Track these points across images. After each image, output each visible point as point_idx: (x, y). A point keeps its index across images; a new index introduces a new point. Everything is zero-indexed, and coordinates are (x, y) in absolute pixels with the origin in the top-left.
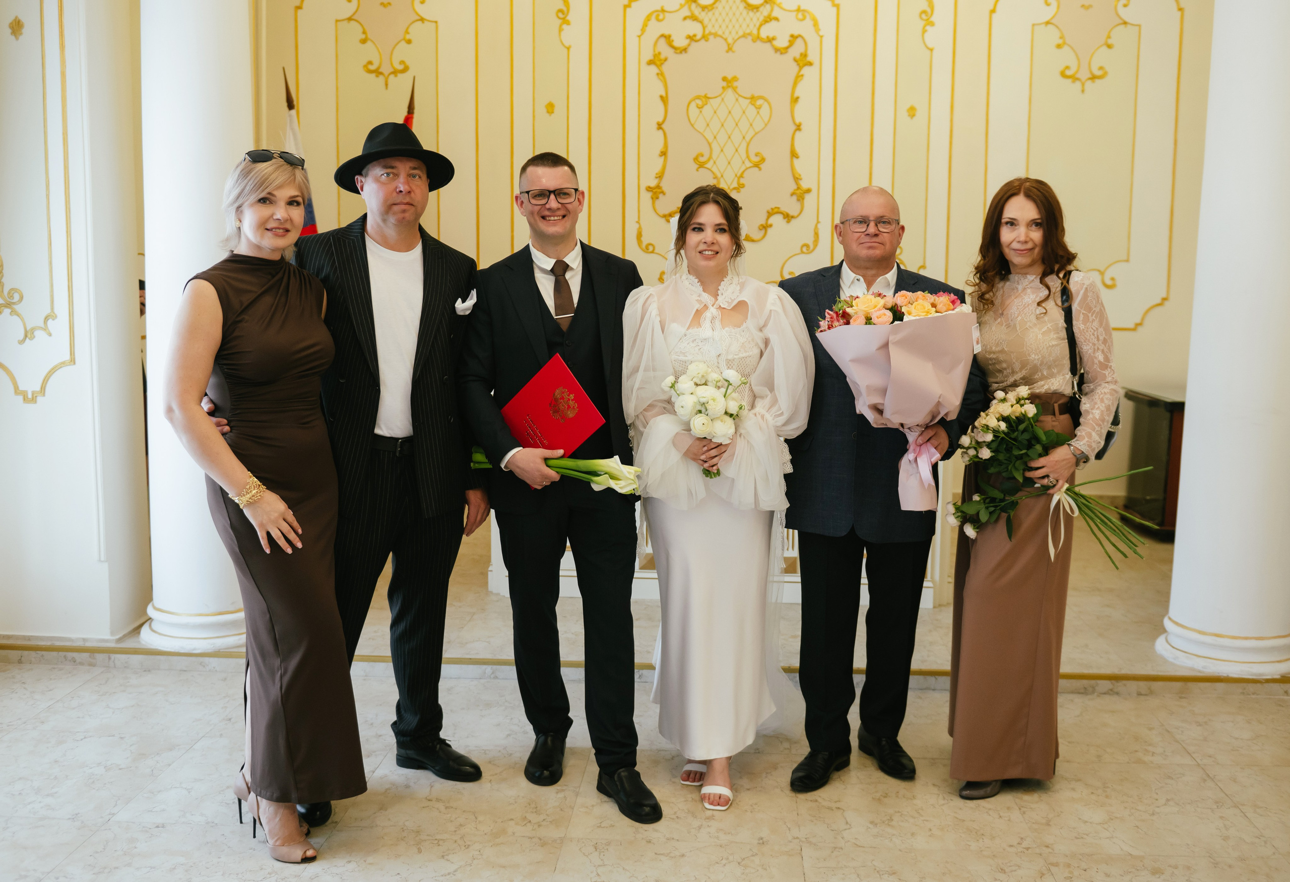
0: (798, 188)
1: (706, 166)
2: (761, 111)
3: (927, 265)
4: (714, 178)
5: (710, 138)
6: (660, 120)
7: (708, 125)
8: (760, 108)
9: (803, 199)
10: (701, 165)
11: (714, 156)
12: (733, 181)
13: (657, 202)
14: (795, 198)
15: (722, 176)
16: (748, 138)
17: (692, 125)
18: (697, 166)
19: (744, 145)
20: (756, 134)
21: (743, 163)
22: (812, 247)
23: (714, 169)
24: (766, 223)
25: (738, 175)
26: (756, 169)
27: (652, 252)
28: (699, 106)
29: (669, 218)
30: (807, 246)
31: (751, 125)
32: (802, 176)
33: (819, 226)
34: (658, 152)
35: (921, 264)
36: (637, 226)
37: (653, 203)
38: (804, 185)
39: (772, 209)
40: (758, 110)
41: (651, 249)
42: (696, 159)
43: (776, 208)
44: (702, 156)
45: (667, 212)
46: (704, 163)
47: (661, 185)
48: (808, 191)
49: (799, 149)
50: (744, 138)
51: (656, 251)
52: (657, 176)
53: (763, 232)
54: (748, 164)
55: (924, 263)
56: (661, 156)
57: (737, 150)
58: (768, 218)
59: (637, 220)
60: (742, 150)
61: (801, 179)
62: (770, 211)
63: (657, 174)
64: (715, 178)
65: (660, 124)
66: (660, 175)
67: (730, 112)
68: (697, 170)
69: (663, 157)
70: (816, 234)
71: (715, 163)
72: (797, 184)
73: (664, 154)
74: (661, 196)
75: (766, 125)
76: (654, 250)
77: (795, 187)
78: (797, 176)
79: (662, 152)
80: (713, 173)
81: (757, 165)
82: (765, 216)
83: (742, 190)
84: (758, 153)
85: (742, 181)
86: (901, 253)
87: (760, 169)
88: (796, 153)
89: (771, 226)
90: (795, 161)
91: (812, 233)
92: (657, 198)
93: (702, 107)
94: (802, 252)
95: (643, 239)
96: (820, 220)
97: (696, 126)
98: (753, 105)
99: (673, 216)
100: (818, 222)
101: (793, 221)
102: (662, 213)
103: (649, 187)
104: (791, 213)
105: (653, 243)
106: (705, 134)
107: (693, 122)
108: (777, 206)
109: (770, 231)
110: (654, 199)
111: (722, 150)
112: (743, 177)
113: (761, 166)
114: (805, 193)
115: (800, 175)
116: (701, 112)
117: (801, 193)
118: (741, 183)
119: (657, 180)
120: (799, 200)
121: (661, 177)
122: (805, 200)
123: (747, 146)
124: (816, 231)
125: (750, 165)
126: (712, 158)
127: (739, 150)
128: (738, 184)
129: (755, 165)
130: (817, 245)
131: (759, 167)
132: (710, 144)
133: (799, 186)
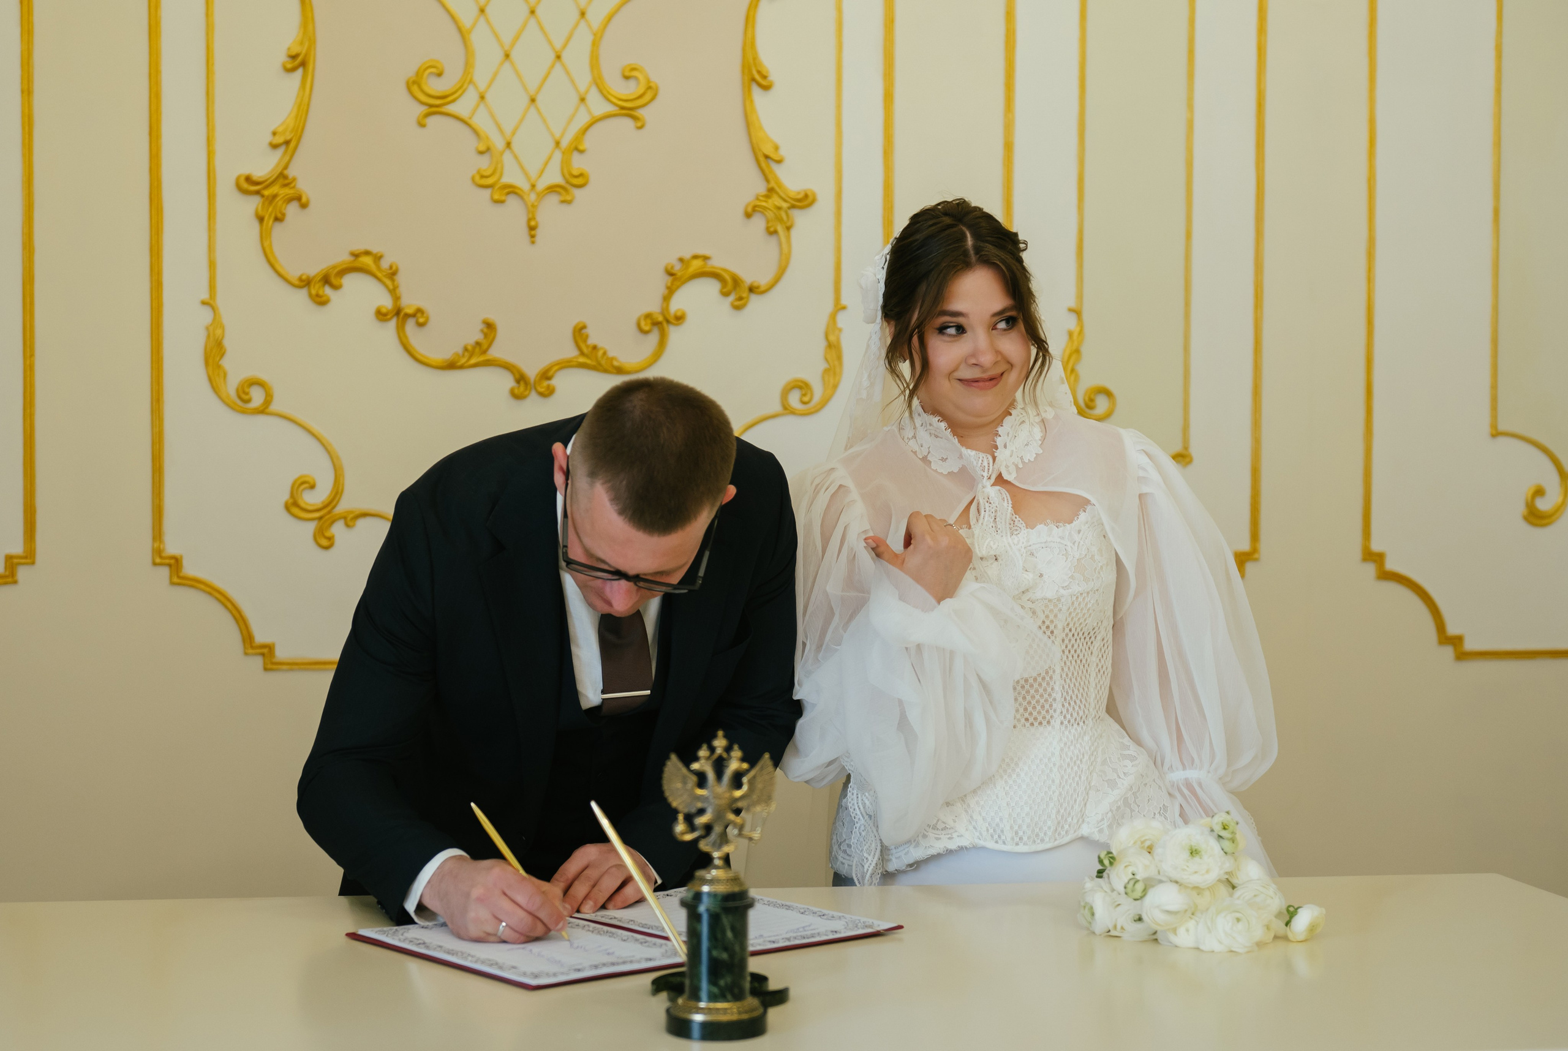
0: (771, 190)
1: (451, 108)
3: (1194, 451)
4: (481, 153)
5: (466, 14)
9: (788, 229)
10: (436, 106)
11: (481, 77)
12: (546, 164)
14: (758, 223)
15: (508, 145)
16: (596, 17)
18: (421, 109)
19: (583, 39)
20: (626, 2)
21: (582, 100)
22: (818, 390)
23: (481, 121)
24: (664, 311)
25: (564, 143)
26: (628, 123)
27: (263, 411)
29: (328, 290)
30: (802, 386)
32: (783, 152)
33: (842, 320)
34: (282, 57)
36: (206, 316)
37: (264, 237)
38: (792, 180)
39: (681, 260)
41: (257, 397)
42: (413, 85)
43: (695, 257)
44: (438, 75)
45: (314, 269)
46: (445, 98)
47: (291, 172)
48: (805, 201)
49: (769, 58)
50: (583, 14)
51: (274, 407)
52: (279, 140)
53: (654, 338)
54: (600, 107)
55: (1186, 448)
56: (293, 70)
57: (558, 57)
58: (670, 292)
59: (205, 296)
60: (578, 58)
61: (779, 162)
62: (678, 267)
63: (275, 133)
64: (487, 151)
66: (288, 136)
68: (421, 125)
69: (298, 74)
70: (833, 348)
71: (482, 97)
72: (766, 176)
73: (298, 62)
74: (292, 209)
76: (268, 400)
77: (761, 188)
78: (768, 150)
79: (293, 57)
80: (476, 132)
81: (628, 111)
82: (660, 282)
83: (577, 193)
84: (634, 69)
85: (579, 163)
86: (1109, 415)
87: (640, 125)
88: (759, 72)
89: (680, 319)
90: (757, 93)
92: (279, 219)
94: (787, 410)
95: (226, 363)
96: (844, 301)
99: (334, 281)
100: (839, 307)
101: (755, 302)
102: (294, 272)
103: (248, 179)
104: (748, 277)
105: (263, 376)
108: (701, 252)
109: (675, 334)
110: (269, 221)
111: (507, 56)
112: (581, 152)
113: (640, 113)
114: (793, 207)
115: (775, 148)
117: (779, 208)
118: (575, 173)
119: (279, 152)
120: (772, 233)
121: (292, 145)
122: (794, 232)
123: (596, 44)
124: (832, 338)
125: (609, 108)
126: (471, 82)
127: (565, 56)
128: (563, 175)
129: (623, 108)
130: (835, 387)
131: (635, 118)
132: (463, 35)
133: (773, 184)
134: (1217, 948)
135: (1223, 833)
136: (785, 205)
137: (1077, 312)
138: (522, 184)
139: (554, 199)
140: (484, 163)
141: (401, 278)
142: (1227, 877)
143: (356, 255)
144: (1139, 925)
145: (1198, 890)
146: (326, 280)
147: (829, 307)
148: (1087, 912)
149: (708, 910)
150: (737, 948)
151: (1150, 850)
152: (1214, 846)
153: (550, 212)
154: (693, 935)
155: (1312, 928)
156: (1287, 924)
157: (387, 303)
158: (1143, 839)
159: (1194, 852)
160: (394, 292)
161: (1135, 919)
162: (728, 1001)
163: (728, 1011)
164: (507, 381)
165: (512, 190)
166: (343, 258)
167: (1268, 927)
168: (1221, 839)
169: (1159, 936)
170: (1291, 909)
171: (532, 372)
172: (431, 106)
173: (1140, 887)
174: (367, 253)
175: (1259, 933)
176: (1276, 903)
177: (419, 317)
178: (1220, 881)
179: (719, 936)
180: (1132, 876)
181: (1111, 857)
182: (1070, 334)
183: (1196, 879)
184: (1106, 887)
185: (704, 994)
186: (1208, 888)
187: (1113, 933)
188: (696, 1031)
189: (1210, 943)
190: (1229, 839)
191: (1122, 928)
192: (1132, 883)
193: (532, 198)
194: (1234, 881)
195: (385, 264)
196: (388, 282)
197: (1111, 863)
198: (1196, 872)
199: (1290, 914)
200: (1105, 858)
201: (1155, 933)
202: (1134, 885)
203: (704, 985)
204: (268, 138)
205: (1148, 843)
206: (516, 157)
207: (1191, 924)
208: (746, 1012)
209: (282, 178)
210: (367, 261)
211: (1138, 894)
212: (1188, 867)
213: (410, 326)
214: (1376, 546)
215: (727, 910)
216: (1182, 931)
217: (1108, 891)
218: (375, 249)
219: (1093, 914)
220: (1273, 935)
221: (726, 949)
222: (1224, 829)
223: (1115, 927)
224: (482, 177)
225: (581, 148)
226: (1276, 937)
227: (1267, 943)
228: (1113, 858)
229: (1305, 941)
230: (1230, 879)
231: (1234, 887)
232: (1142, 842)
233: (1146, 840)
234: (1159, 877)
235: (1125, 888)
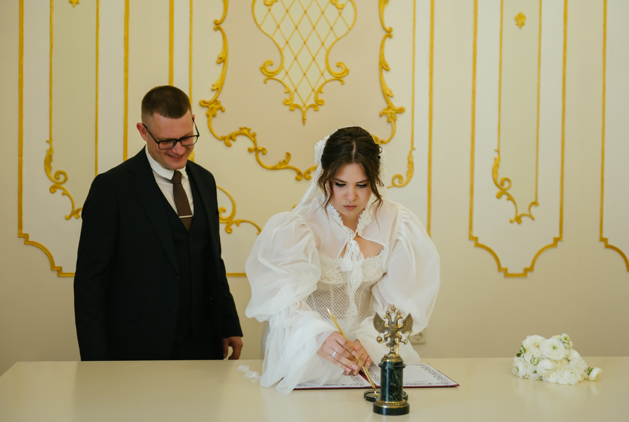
0: (389, 107)
1: (276, 77)
2: (344, 12)
3: (539, 201)
4: (286, 93)
5: (282, 44)
6: (219, 18)
7: (278, 27)
8: (342, 9)
9: (395, 120)
10: (270, 76)
11: (286, 65)
12: (309, 97)
13: (214, 120)
14: (384, 119)
15: (296, 90)
16: (328, 45)
17: (259, 26)
18: (265, 77)
19: (323, 52)
20: (338, 39)
21: (322, 74)
22: (405, 178)
23: (286, 82)
25: (316, 89)
26: (338, 83)
28: (267, 3)
29: (231, 142)
30: (399, 177)
31: (332, 29)
32: (394, 93)
33: (414, 153)
34: (216, 58)
35: (533, 200)
37: (209, 122)
38: (396, 103)
40: (340, 11)
42: (263, 69)
44: (272, 65)
45: (226, 134)
46: (273, 73)
47: (219, 99)
48: (401, 111)
49: (389, 60)
50: (323, 44)
52: (215, 88)
54: (328, 77)
55: (537, 200)
56: (220, 63)
57: (314, 59)
60: (321, 60)
61: (392, 97)
63: (213, 86)
64: (288, 92)
65: (218, 23)
66: (218, 87)
67: (305, 12)
68: (265, 83)
69: (222, 65)
70: (411, 163)
71: (287, 73)
72: (387, 102)
73: (222, 60)
74: (219, 113)
75: (350, 29)
77: (385, 106)
78: (388, 92)
79: (220, 59)
80: (285, 86)
81: (339, 78)
83: (320, 107)
84: (341, 63)
85: (321, 97)
86: (509, 188)
87: (342, 83)
88: (385, 65)
90: (384, 72)
91: (406, 162)
92: (214, 116)
93: (271, 5)
94: (394, 185)
96: (415, 146)
97: (263, 28)
98: (334, 4)
99: (234, 138)
100: (413, 149)
102: (219, 135)
103: (204, 102)
104: (381, 138)
106: (275, 38)
107: (259, 23)
110: (211, 117)
111: (296, 58)
112: (322, 93)
113: (343, 79)
114: (397, 113)
115: (391, 92)
116: (270, 10)
117: (392, 113)
118: (320, 100)
119: (214, 93)
120: (389, 122)
121: (219, 90)
122: (397, 122)
123: (327, 55)
124: (410, 160)
125: (331, 77)
126: (283, 68)
127: (317, 59)
128: (315, 101)
129: (336, 77)
130: (411, 177)
131: (341, 81)
132: (280, 51)
133: (390, 105)
134: (564, 383)
135: (565, 341)
136: (394, 112)
137: (498, 151)
138: (301, 104)
139: (312, 110)
140: (287, 97)
141: (257, 138)
142: (566, 357)
143: (241, 129)
144: (535, 374)
145: (556, 361)
146: (231, 138)
147: (409, 148)
148: (516, 370)
149: (389, 368)
150: (399, 382)
151: (538, 347)
152: (562, 346)
153: (310, 114)
154: (383, 377)
155: (598, 376)
156: (589, 374)
157: (252, 146)
158: (535, 343)
159: (554, 348)
160: (255, 142)
161: (534, 372)
162: (396, 401)
163: (396, 405)
164: (294, 175)
165: (297, 106)
166: (237, 130)
167: (582, 376)
168: (564, 343)
169: (543, 378)
170: (590, 369)
171: (303, 171)
172: (269, 76)
173: (536, 360)
174: (245, 128)
175: (579, 378)
176: (585, 366)
177: (263, 151)
178: (564, 358)
179: (393, 378)
180: (532, 357)
181: (524, 350)
182: (495, 159)
183: (556, 358)
184: (523, 360)
185: (387, 399)
186: (560, 361)
187: (526, 377)
188: (384, 412)
189: (561, 381)
190: (567, 343)
191: (529, 375)
192: (533, 359)
193: (304, 109)
194: (569, 358)
195: (251, 132)
196: (253, 139)
197: (525, 352)
198: (555, 355)
199: (589, 371)
200: (522, 350)
201: (541, 377)
202: (534, 360)
203: (387, 395)
204: (210, 87)
205: (537, 345)
206: (299, 95)
207: (555, 374)
208: (402, 405)
209: (216, 101)
210: (245, 131)
211: (535, 363)
212: (552, 353)
213: (260, 155)
214: (605, 236)
215: (396, 368)
216: (551, 376)
217: (524, 362)
218: (248, 127)
219: (518, 370)
220: (583, 378)
221: (395, 382)
222: (565, 339)
223: (526, 375)
224: (287, 101)
225: (322, 91)
226: (585, 379)
227: (582, 381)
228: (525, 350)
229: (595, 380)
230: (567, 358)
231: (569, 361)
232: (535, 344)
233: (536, 343)
234: (543, 357)
235: (531, 361)
